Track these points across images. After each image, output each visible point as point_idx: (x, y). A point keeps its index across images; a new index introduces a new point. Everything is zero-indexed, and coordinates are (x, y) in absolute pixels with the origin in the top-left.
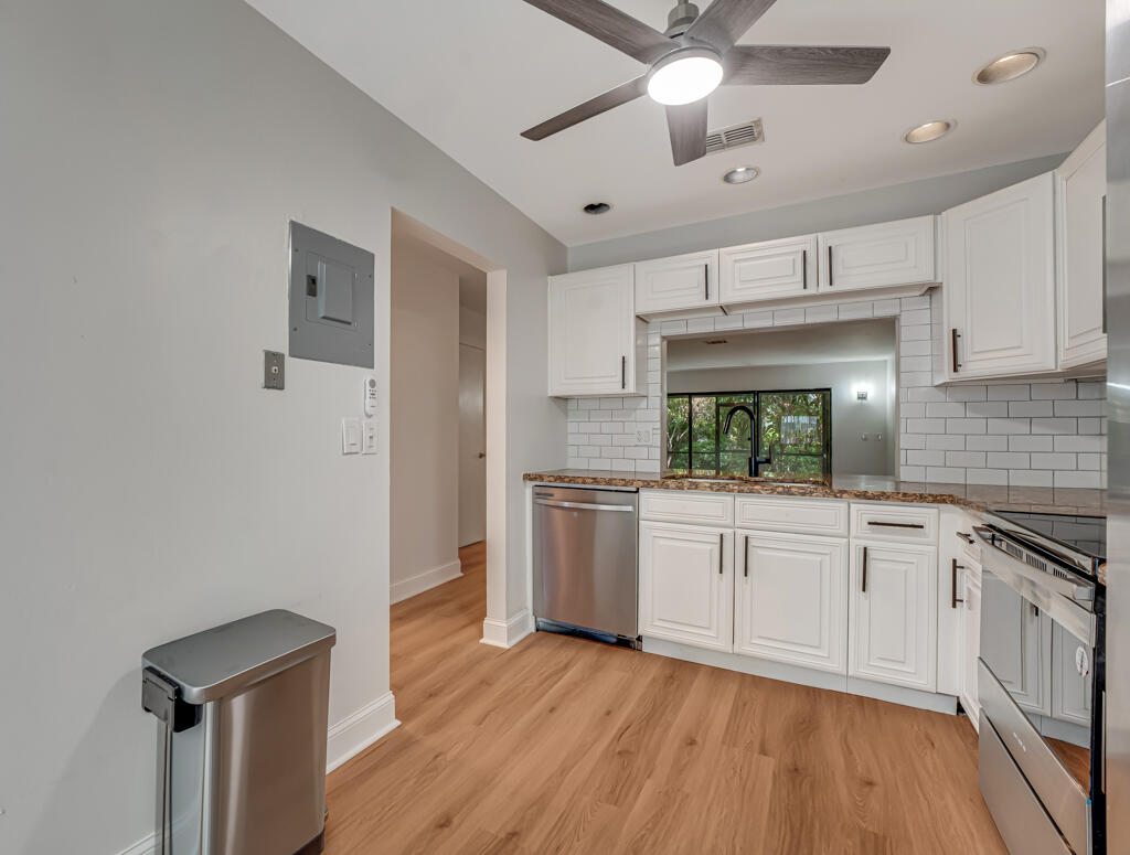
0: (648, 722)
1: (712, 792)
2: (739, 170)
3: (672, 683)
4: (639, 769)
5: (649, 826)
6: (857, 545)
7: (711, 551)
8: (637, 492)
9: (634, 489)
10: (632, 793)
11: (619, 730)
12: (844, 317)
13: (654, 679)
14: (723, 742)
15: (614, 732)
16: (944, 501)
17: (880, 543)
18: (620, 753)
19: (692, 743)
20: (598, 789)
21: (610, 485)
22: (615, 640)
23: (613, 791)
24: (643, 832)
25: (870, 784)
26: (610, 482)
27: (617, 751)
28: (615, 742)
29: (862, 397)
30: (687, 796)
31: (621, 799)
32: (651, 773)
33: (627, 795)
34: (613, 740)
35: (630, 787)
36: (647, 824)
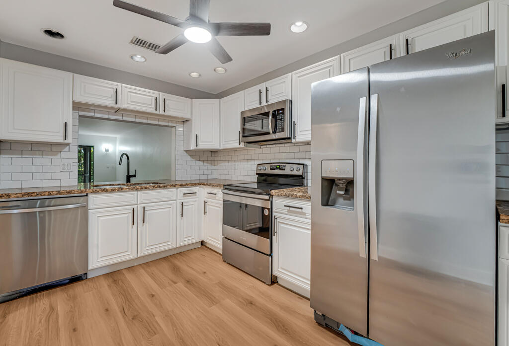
0: (128, 301)
1: (177, 304)
2: (138, 56)
3: (118, 283)
4: (148, 317)
5: (175, 329)
6: (179, 202)
7: (128, 216)
8: (87, 195)
9: (86, 195)
10: (156, 326)
11: (121, 312)
12: (148, 122)
13: (109, 286)
14: (162, 289)
15: (120, 315)
16: (200, 185)
17: (186, 200)
18: (133, 319)
19: (153, 296)
20: (143, 336)
21: (71, 194)
22: (68, 281)
23: (149, 332)
24: (175, 332)
25: (205, 273)
26: (70, 192)
27: (131, 319)
28: (125, 316)
29: (107, 151)
30: (173, 311)
31: (155, 331)
32: (153, 314)
33: (156, 328)
34: (124, 318)
35: (153, 325)
36: (173, 329)
